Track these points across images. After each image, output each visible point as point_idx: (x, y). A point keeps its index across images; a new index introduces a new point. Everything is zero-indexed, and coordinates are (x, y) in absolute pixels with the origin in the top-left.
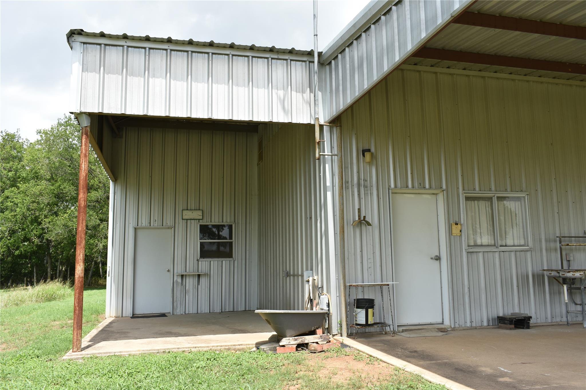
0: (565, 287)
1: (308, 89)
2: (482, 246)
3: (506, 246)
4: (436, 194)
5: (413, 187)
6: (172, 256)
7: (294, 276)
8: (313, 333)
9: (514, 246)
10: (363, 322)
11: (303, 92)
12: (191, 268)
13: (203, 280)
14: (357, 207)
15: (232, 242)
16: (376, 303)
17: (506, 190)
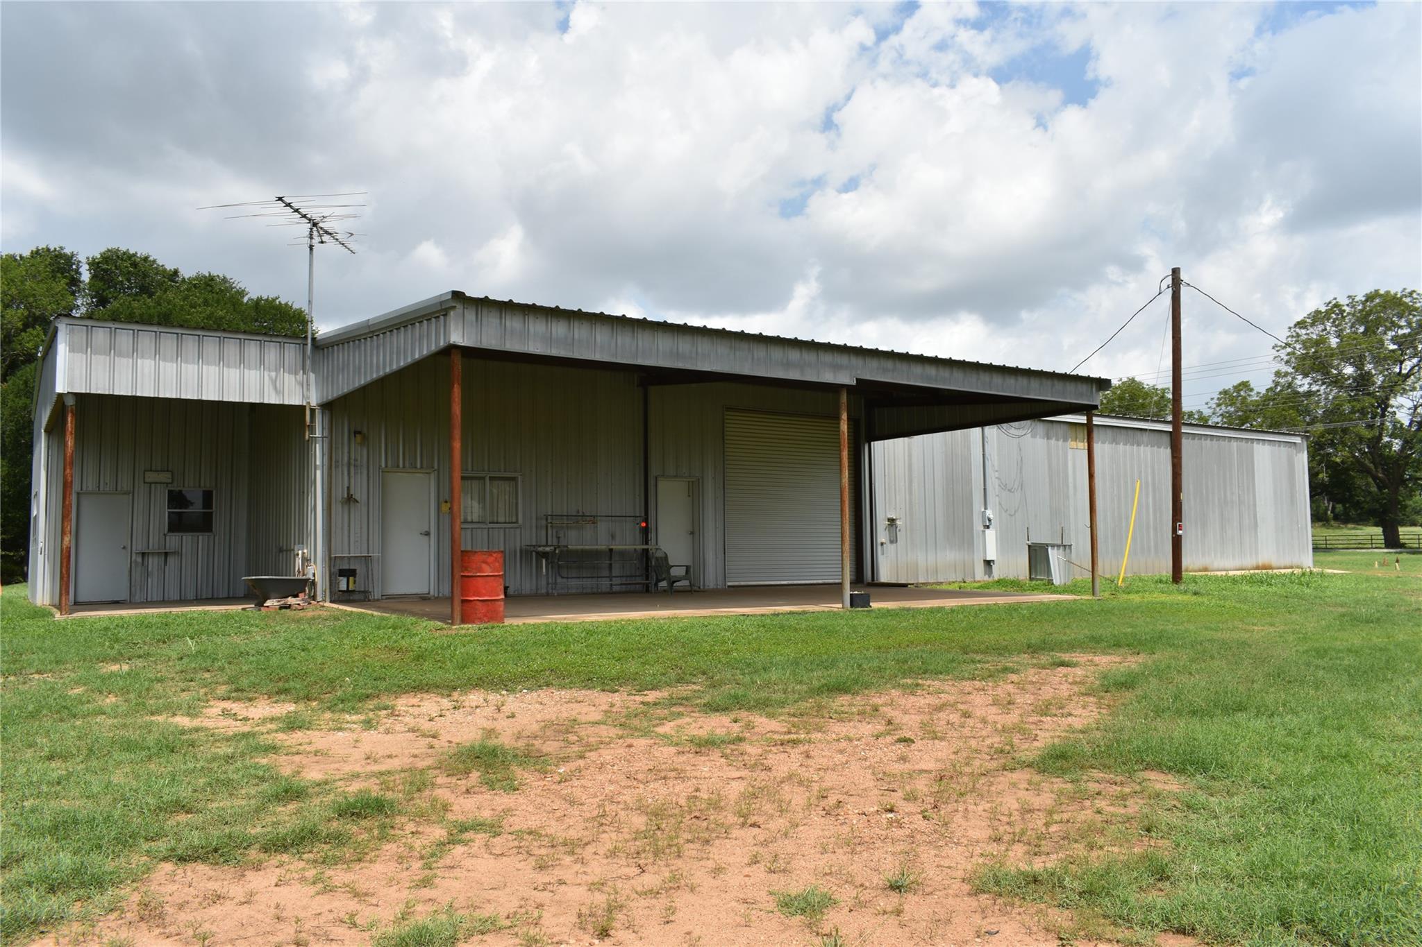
0: (544, 561)
1: (301, 372)
2: (472, 522)
3: (497, 523)
4: (429, 473)
5: (404, 467)
6: (130, 529)
7: (287, 551)
8: (296, 596)
9: (505, 523)
10: (345, 589)
11: (296, 374)
12: (154, 543)
13: (172, 561)
14: (346, 485)
15: (212, 513)
16: (358, 571)
17: (499, 471)
